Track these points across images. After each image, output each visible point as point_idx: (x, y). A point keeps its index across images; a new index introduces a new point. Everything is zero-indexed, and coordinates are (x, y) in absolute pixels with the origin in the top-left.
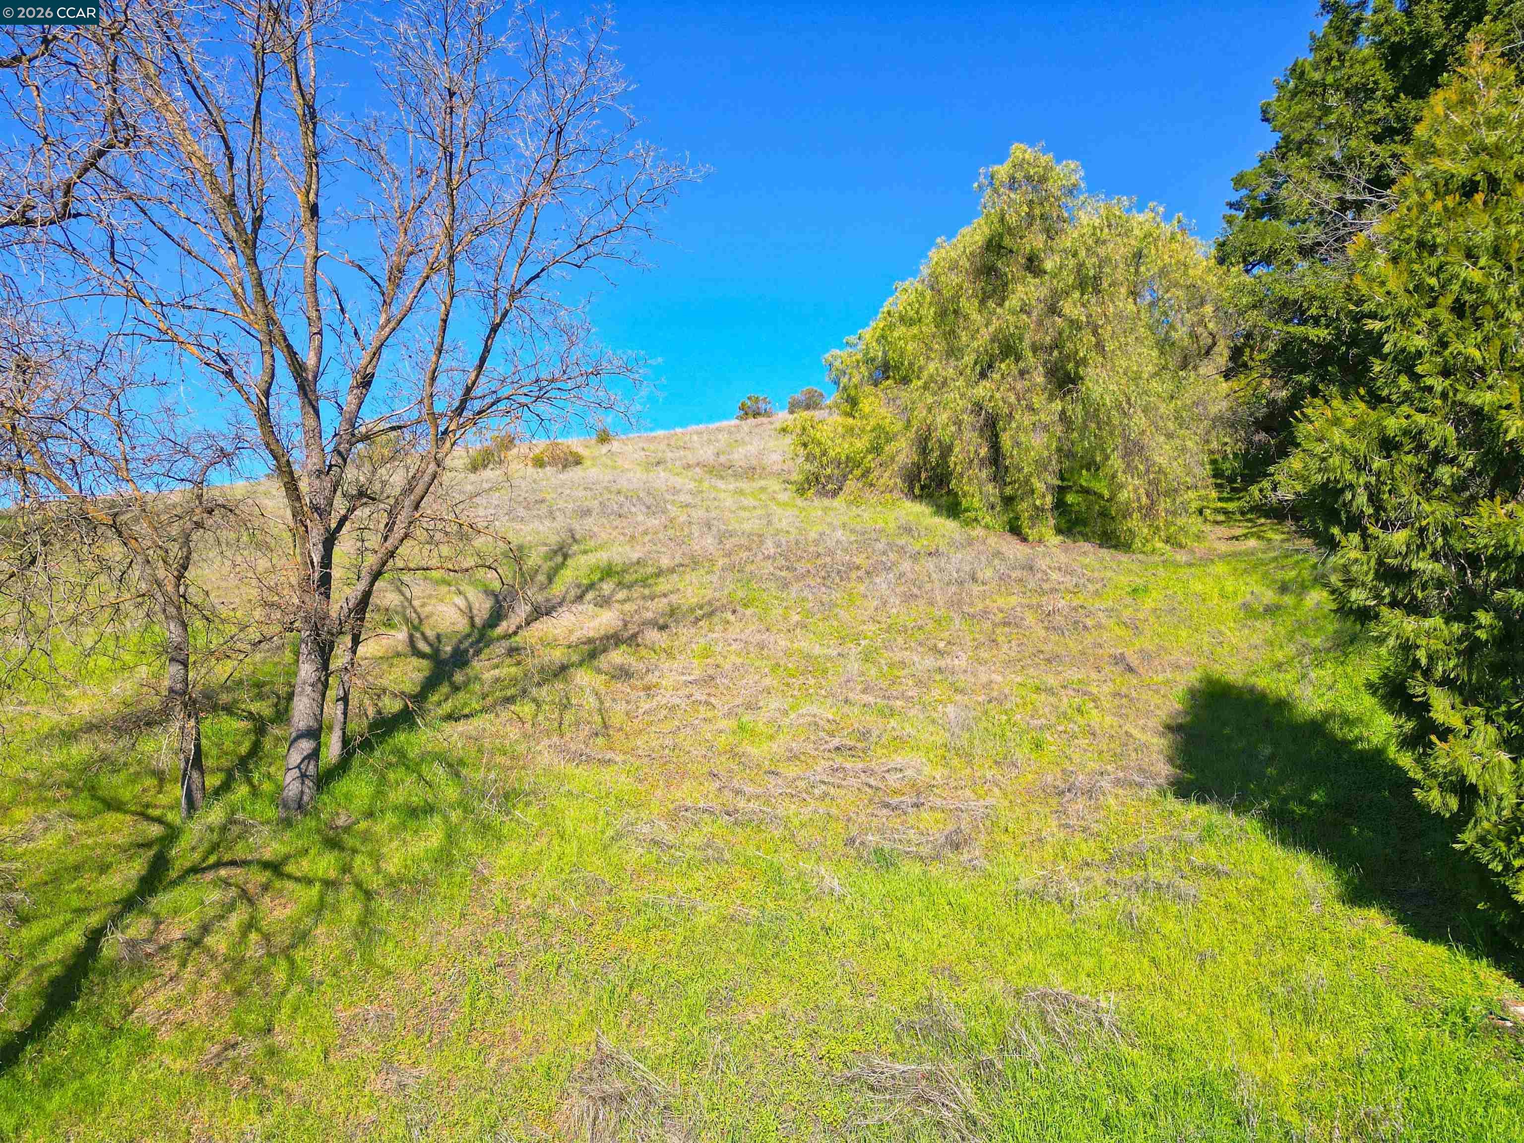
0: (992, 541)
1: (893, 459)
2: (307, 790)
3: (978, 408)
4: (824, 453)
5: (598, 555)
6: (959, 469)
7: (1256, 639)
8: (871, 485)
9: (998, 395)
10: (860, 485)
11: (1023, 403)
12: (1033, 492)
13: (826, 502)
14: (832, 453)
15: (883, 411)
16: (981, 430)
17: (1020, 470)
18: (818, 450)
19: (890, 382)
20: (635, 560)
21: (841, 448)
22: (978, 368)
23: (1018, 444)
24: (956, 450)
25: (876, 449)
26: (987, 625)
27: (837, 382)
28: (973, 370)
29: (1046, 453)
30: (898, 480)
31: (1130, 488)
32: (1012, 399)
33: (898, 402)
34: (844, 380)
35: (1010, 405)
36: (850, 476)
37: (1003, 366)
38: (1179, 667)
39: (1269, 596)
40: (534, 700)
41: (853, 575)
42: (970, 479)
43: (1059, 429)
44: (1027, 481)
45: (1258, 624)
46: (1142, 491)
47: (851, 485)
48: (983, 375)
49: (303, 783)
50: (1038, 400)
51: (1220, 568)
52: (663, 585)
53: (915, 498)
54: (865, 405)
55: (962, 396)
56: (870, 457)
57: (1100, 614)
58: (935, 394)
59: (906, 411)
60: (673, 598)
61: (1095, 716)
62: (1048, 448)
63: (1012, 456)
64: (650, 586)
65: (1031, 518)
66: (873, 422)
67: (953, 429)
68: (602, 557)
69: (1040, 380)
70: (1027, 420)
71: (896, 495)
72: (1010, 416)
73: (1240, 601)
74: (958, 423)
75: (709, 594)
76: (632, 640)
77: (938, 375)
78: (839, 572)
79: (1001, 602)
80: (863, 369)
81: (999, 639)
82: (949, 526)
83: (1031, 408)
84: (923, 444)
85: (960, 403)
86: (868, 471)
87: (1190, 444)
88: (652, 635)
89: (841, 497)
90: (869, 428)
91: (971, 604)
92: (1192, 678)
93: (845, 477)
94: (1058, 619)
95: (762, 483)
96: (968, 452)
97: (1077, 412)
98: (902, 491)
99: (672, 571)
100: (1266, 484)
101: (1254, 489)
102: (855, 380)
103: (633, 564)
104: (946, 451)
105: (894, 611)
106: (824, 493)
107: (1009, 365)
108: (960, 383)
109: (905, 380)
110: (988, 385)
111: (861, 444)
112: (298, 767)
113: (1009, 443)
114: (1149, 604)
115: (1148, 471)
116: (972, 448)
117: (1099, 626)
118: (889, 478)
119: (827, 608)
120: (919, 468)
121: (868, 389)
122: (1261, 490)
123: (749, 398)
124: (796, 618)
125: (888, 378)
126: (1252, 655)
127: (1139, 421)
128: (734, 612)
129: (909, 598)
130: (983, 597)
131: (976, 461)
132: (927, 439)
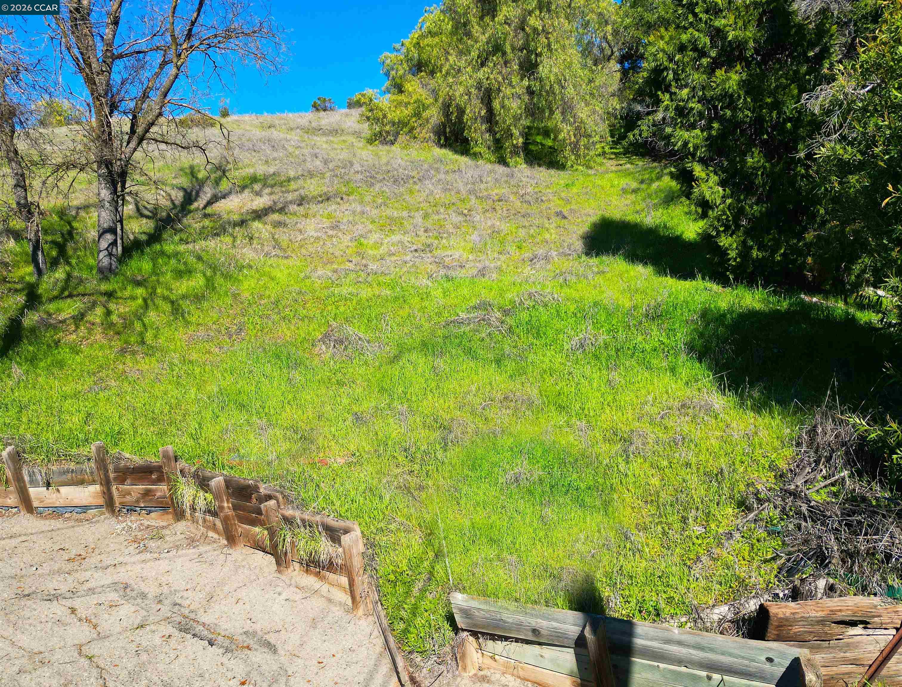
0: (489, 166)
1: (427, 120)
2: (113, 263)
3: (479, 86)
4: (385, 116)
5: (247, 170)
6: (469, 123)
7: (628, 202)
8: (415, 138)
9: (492, 76)
10: (408, 138)
11: (507, 81)
12: (512, 135)
13: (387, 147)
14: (389, 116)
15: (420, 91)
16: (482, 99)
17: (505, 121)
18: (380, 114)
19: (422, 74)
20: (271, 173)
21: (395, 115)
22: (479, 61)
23: (503, 107)
24: (468, 111)
25: (417, 115)
26: (490, 202)
27: (387, 74)
28: (477, 62)
29: (519, 112)
30: (432, 134)
31: (565, 131)
32: (500, 79)
33: (428, 87)
34: (393, 73)
35: (499, 83)
36: (401, 132)
37: (494, 58)
38: (589, 215)
39: (634, 185)
40: (232, 235)
41: (411, 181)
42: (476, 130)
43: (526, 98)
44: (509, 129)
45: (628, 196)
46: (571, 133)
47: (402, 138)
48: (483, 65)
49: (111, 259)
50: (515, 80)
51: (612, 175)
52: (293, 186)
53: (442, 146)
54: (409, 87)
55: (471, 77)
56: (414, 119)
57: (550, 195)
58: (454, 77)
59: (435, 92)
60: (302, 192)
61: (547, 236)
62: (520, 108)
63: (500, 114)
64: (285, 186)
65: (511, 152)
66: (414, 97)
67: (466, 97)
68: (250, 171)
69: (516, 67)
70: (508, 91)
71: (430, 144)
72: (499, 90)
73: (621, 187)
74: (469, 94)
75: (325, 189)
76: (281, 210)
77: (455, 65)
78: (402, 179)
79: (496, 191)
80: (405, 65)
81: (497, 208)
82: (463, 160)
83: (510, 84)
84: (446, 107)
85: (470, 81)
86: (413, 129)
87: (597, 108)
88: (293, 208)
89: (397, 145)
90: (412, 102)
91: (481, 192)
92: (595, 218)
93: (398, 133)
94: (528, 198)
95: (344, 138)
96: (475, 112)
97: (536, 86)
98: (434, 142)
99: (296, 178)
100: (636, 131)
101: (630, 136)
102: (401, 72)
103: (271, 176)
104: (461, 112)
105: (437, 196)
106: (385, 142)
107: (498, 58)
108: (469, 69)
109: (432, 73)
110: (486, 70)
111: (407, 112)
112: (107, 249)
113: (498, 107)
114: (575, 190)
115: (575, 122)
116: (477, 110)
117: (549, 200)
118: (426, 133)
119: (398, 197)
120: (445, 126)
121: (410, 77)
122: (634, 135)
123: (319, 99)
124: (380, 201)
125: (421, 71)
126: (624, 209)
127: (570, 91)
128: (342, 199)
129: (445, 190)
130: (487, 190)
131: (479, 119)
132: (449, 106)
